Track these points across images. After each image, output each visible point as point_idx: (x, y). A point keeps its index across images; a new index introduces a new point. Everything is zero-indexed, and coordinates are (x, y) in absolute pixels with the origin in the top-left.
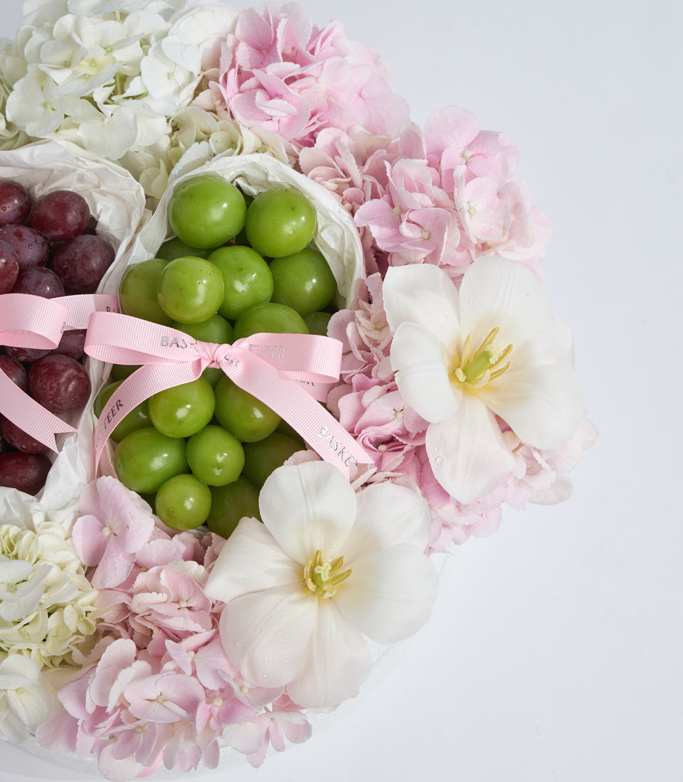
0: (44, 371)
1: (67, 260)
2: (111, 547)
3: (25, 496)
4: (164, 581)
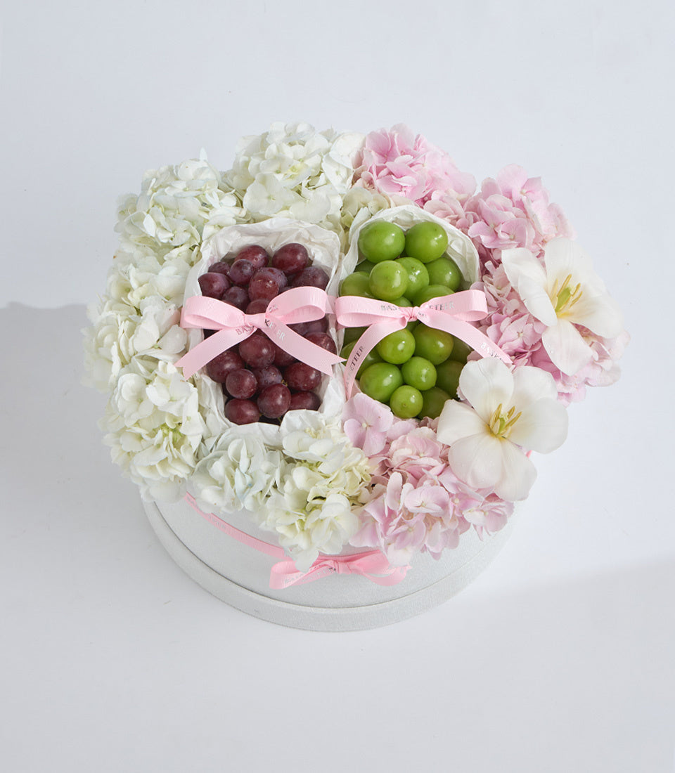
2: (369, 432)
4: (409, 442)
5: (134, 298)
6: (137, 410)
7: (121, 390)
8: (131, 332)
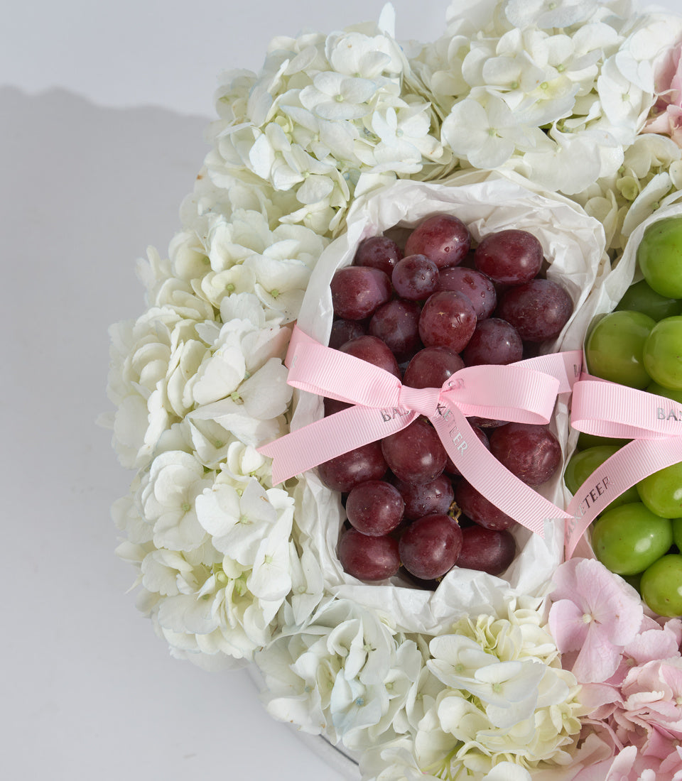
0: (515, 442)
1: (524, 310)
2: (594, 634)
3: (495, 580)
4: (661, 678)
5: (211, 287)
6: (179, 523)
7: (155, 479)
8: (194, 365)
